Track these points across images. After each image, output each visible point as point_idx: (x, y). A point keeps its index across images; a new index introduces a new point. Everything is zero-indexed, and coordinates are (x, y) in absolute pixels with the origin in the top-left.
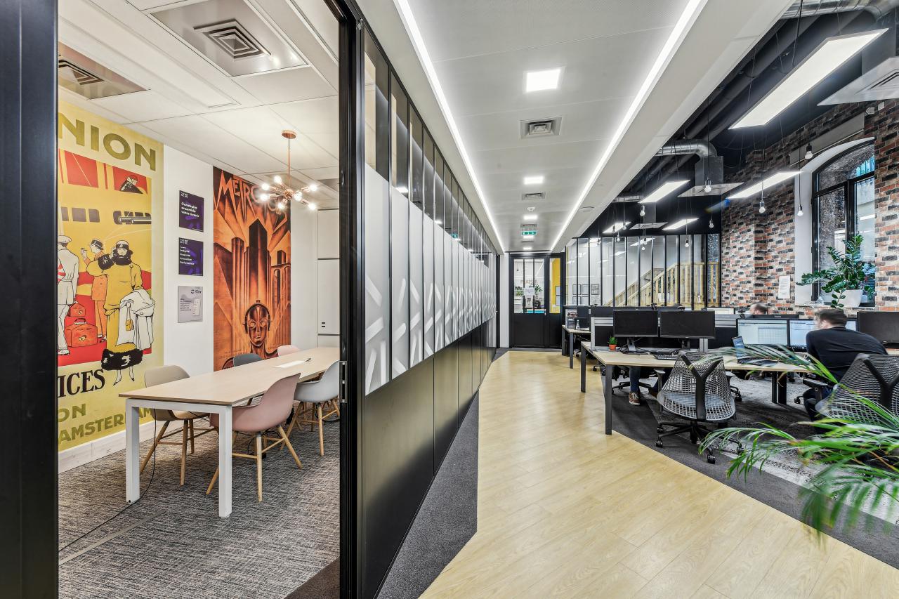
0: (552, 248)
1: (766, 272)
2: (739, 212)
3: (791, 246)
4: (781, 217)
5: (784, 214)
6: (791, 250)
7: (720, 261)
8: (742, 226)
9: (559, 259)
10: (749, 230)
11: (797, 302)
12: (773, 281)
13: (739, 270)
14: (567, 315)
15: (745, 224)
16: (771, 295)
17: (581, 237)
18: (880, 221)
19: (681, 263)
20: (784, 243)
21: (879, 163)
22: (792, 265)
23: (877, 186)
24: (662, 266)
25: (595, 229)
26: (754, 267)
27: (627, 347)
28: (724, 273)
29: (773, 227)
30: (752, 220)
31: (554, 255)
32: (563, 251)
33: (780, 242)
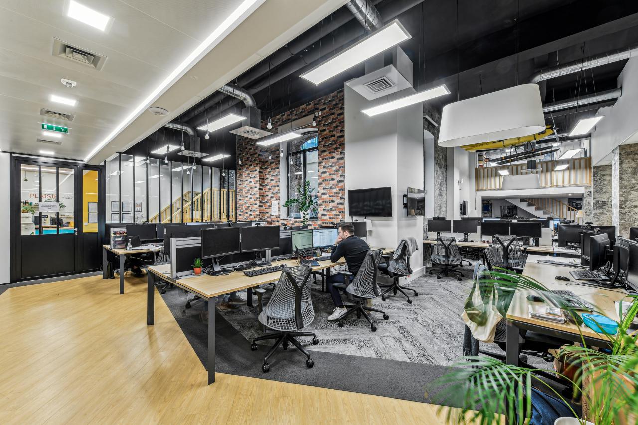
0: (86, 159)
1: (264, 199)
2: (249, 158)
3: (278, 184)
4: (273, 165)
5: (274, 164)
6: (278, 186)
7: (236, 189)
8: (251, 168)
9: (96, 173)
10: (256, 171)
11: (282, 217)
12: (268, 204)
13: (249, 196)
14: (112, 235)
15: (253, 166)
16: (267, 213)
17: (124, 153)
18: (320, 174)
19: (213, 189)
20: (274, 181)
21: (319, 142)
22: (279, 195)
23: (319, 155)
24: (199, 190)
25: (142, 148)
26: (258, 195)
27: (212, 266)
28: (238, 197)
29: (268, 170)
30: (257, 164)
31: (87, 167)
32: (102, 164)
33: (272, 180)
